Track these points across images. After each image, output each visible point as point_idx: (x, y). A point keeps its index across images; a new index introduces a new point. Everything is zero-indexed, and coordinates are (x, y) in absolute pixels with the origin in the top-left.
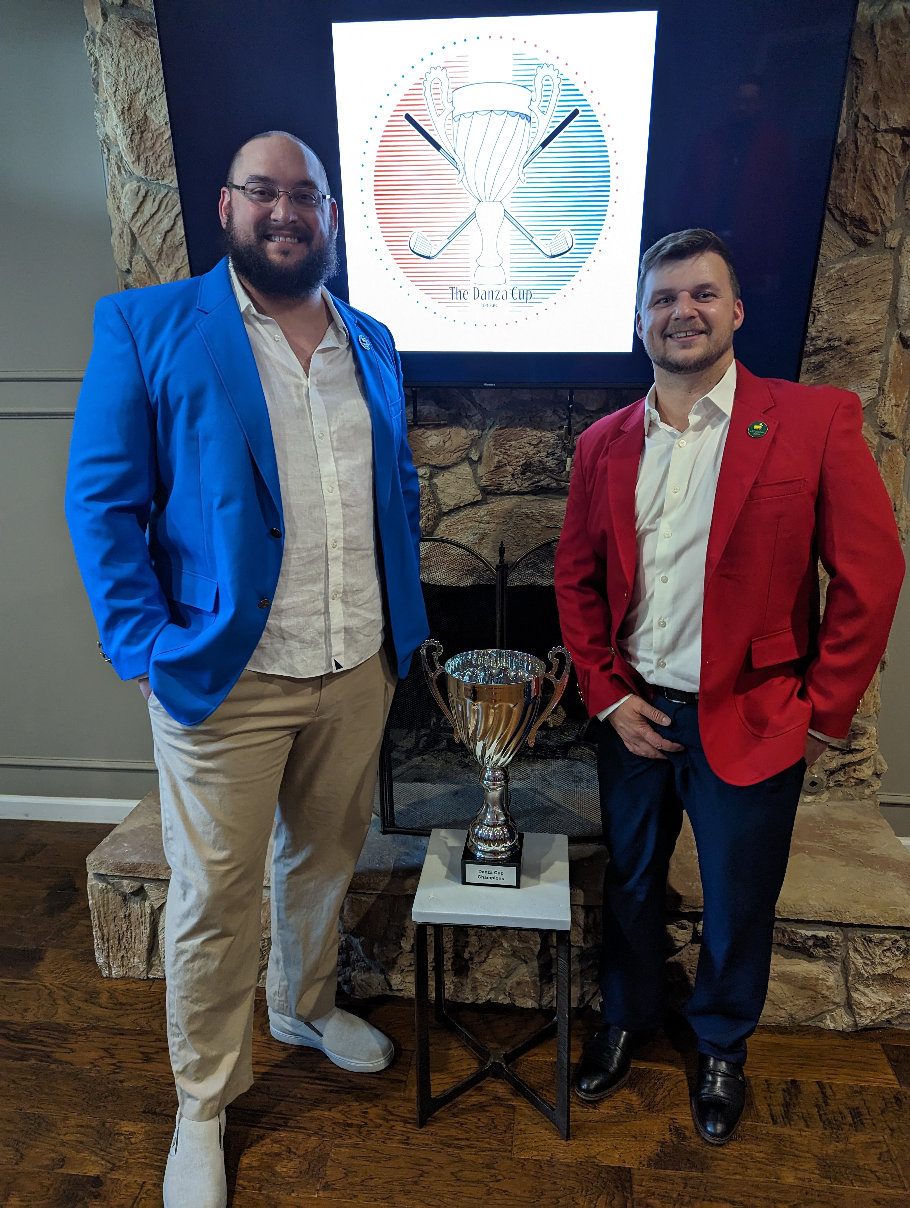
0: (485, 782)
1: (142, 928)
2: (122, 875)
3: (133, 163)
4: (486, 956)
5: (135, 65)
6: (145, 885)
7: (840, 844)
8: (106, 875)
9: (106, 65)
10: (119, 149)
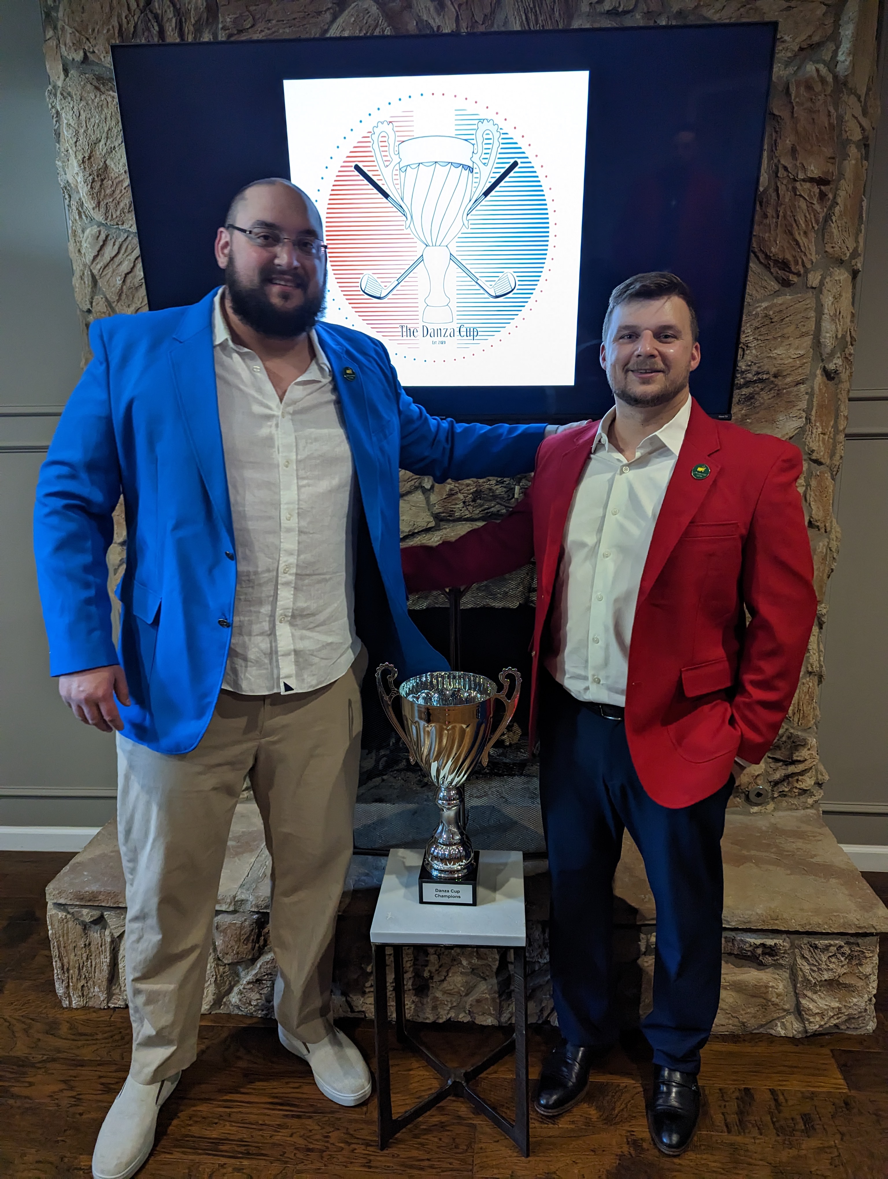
0: (440, 802)
1: (102, 956)
2: (82, 904)
3: (93, 209)
4: (445, 974)
5: (95, 117)
6: (105, 913)
7: (785, 853)
8: (66, 904)
9: (67, 117)
10: (80, 196)
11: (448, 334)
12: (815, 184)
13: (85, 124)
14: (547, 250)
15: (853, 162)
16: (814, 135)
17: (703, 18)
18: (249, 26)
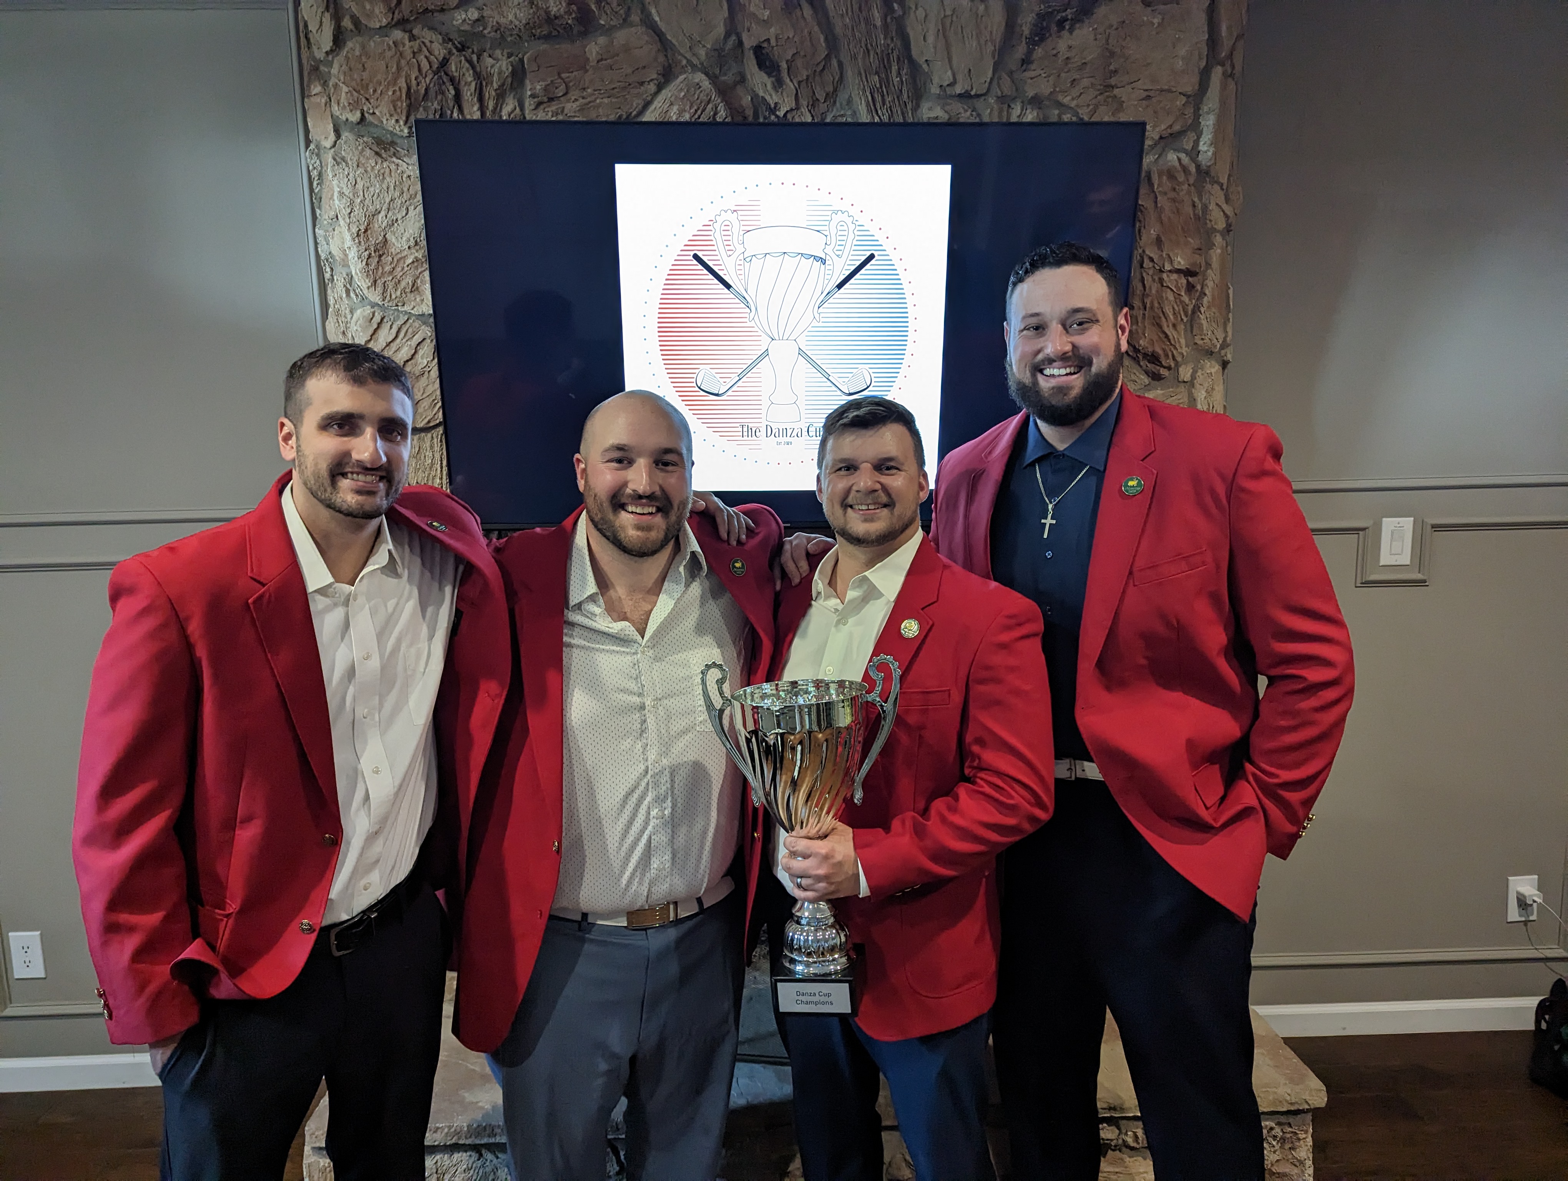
3: (368, 288)
9: (340, 185)
10: (348, 271)
11: (794, 434)
12: (1182, 275)
13: (362, 193)
14: (906, 345)
15: (1219, 251)
16: (1179, 226)
17: (1060, 105)
18: (561, 94)
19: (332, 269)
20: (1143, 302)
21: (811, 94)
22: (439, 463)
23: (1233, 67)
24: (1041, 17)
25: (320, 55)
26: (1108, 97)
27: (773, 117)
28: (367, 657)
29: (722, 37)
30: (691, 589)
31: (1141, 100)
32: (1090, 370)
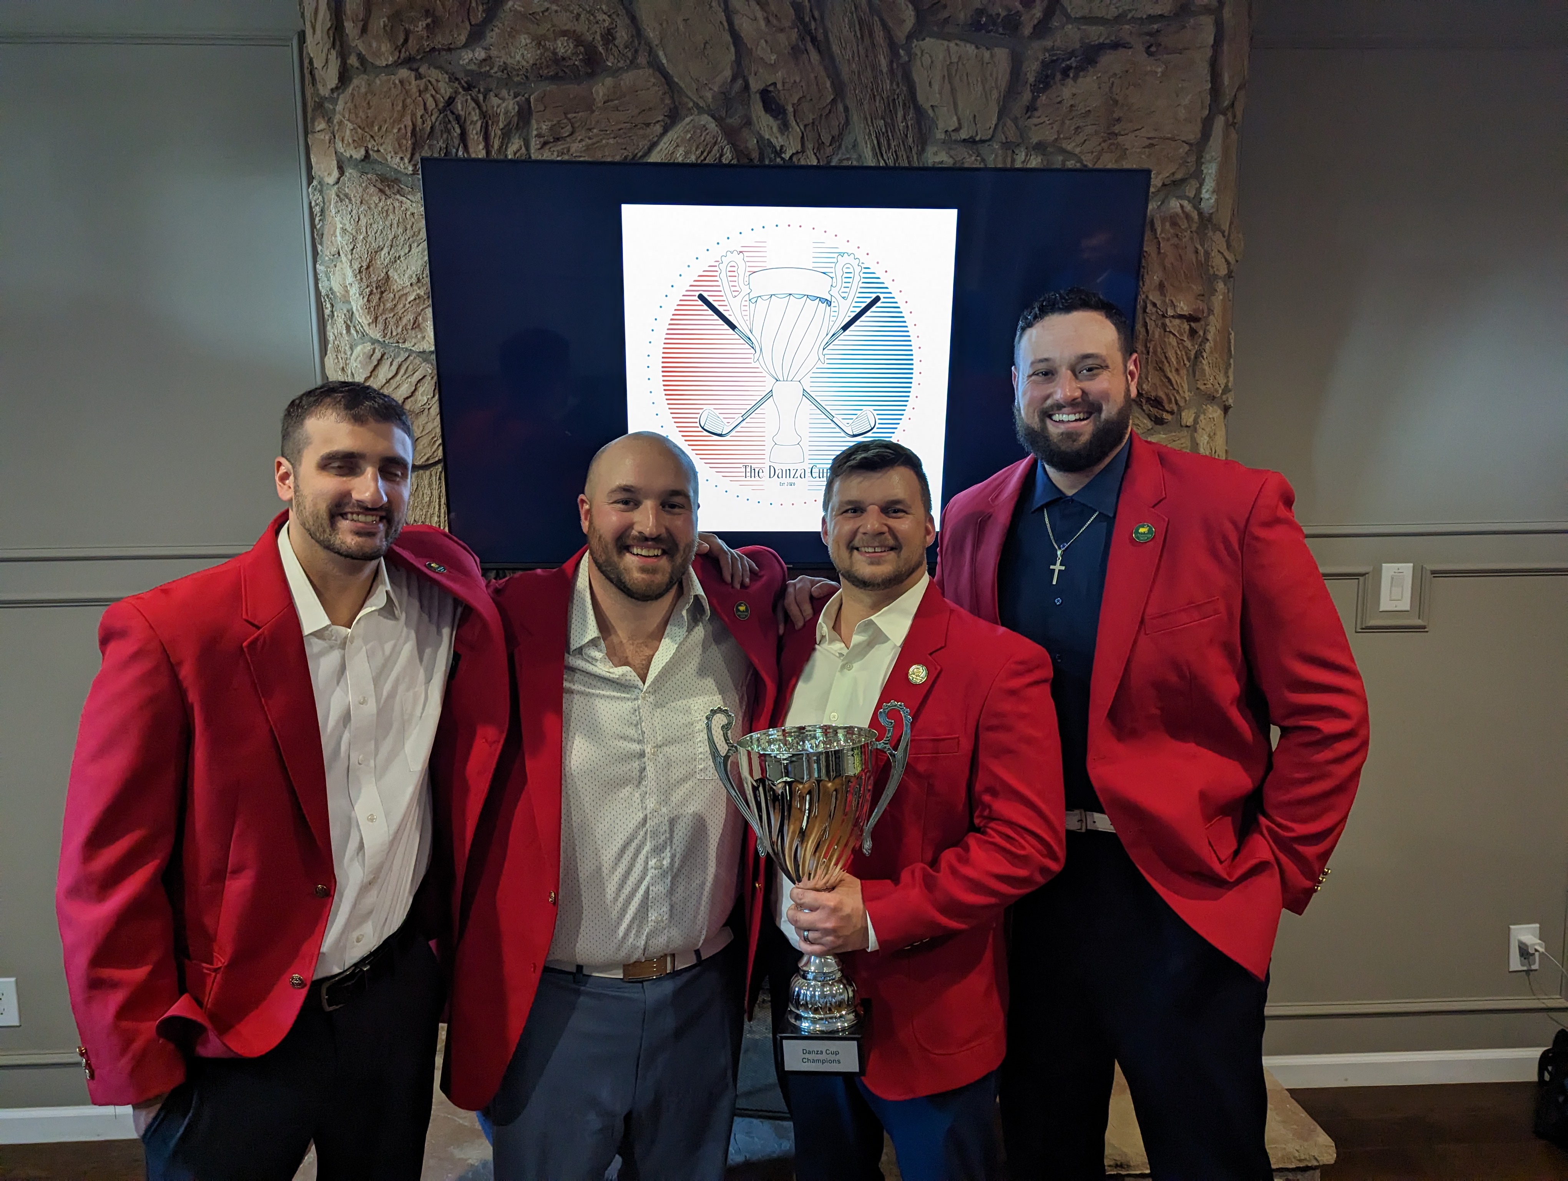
3: (369, 325)
9: (343, 221)
10: (349, 307)
11: (798, 475)
12: (1185, 321)
13: (364, 228)
14: (910, 387)
15: (1221, 297)
16: (1182, 272)
17: (1063, 151)
18: (566, 135)
19: (332, 306)
20: (1146, 346)
21: (817, 136)
22: (437, 500)
23: (1234, 117)
24: (1045, 65)
25: (324, 92)
26: (1111, 144)
27: (778, 160)
28: (364, 702)
29: (729, 81)
30: (693, 633)
31: (1144, 148)
32: (1100, 417)
